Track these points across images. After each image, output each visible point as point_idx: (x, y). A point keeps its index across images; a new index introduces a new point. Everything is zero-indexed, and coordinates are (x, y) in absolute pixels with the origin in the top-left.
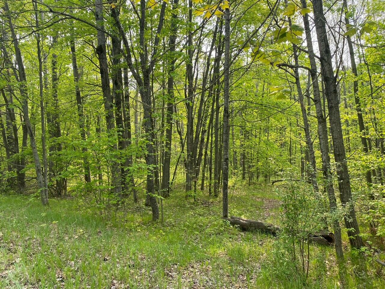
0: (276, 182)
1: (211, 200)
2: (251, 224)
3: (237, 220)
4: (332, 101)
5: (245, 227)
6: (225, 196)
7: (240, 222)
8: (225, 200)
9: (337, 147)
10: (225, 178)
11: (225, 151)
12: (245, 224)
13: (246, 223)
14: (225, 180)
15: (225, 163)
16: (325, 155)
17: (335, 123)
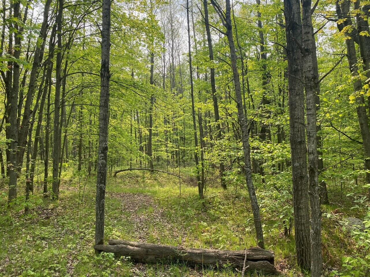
0: (119, 172)
1: (51, 206)
2: (147, 251)
3: (123, 247)
4: (298, 62)
5: (138, 257)
6: (100, 210)
7: (128, 249)
8: (101, 216)
9: (298, 131)
10: (101, 180)
11: (103, 136)
12: (137, 253)
13: (138, 251)
14: (102, 183)
15: (102, 155)
16: (313, 142)
17: (300, 94)
